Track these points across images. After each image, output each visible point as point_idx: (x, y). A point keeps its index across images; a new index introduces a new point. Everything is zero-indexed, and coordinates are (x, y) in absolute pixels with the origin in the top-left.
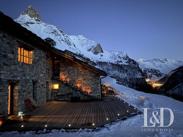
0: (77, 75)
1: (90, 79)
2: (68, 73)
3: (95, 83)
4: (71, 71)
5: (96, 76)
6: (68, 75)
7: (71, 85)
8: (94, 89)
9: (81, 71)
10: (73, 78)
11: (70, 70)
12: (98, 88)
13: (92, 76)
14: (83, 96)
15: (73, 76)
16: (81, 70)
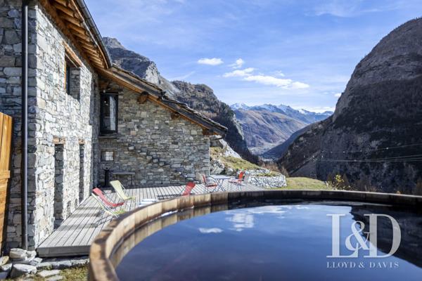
0: (158, 132)
1: (187, 142)
2: (138, 127)
3: (199, 151)
4: (144, 122)
5: (200, 135)
6: (137, 130)
7: (145, 154)
8: (195, 163)
9: (167, 124)
10: (149, 137)
11: (143, 119)
12: (204, 161)
13: (193, 136)
14: (172, 179)
15: (149, 132)
16: (168, 122)
